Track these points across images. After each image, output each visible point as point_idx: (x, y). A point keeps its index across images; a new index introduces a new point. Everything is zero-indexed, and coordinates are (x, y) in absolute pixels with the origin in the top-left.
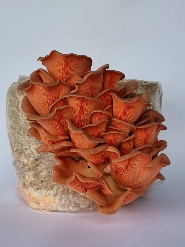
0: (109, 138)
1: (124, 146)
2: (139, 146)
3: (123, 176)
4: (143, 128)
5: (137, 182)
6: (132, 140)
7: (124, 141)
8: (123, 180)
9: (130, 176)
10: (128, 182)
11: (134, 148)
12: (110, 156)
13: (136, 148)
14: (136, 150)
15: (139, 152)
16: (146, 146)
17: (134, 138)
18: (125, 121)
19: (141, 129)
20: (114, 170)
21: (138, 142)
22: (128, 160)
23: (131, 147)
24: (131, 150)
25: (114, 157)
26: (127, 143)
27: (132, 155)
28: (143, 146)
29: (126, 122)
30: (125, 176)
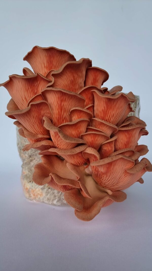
0: (88, 139)
1: (105, 148)
2: (120, 149)
3: (103, 179)
4: (125, 131)
5: (117, 186)
6: (114, 143)
7: (104, 143)
8: (102, 183)
9: (109, 180)
10: (108, 185)
11: (115, 150)
12: (90, 157)
13: (117, 150)
14: (118, 153)
15: (121, 156)
16: (128, 149)
17: (116, 141)
18: (106, 121)
19: (123, 131)
20: (94, 173)
21: (119, 145)
22: (108, 164)
23: (112, 149)
24: (112, 153)
25: (94, 159)
26: (108, 145)
27: (112, 159)
28: (125, 149)
29: (108, 122)
30: (105, 180)
